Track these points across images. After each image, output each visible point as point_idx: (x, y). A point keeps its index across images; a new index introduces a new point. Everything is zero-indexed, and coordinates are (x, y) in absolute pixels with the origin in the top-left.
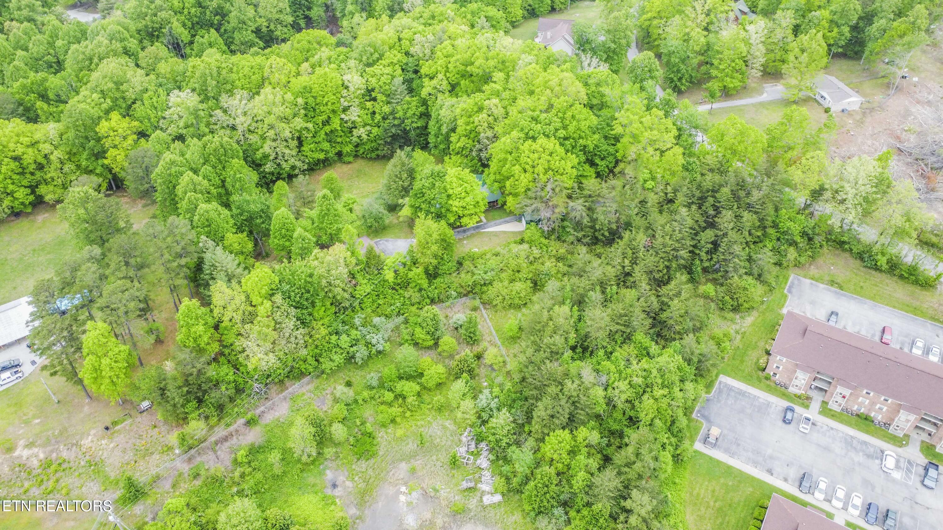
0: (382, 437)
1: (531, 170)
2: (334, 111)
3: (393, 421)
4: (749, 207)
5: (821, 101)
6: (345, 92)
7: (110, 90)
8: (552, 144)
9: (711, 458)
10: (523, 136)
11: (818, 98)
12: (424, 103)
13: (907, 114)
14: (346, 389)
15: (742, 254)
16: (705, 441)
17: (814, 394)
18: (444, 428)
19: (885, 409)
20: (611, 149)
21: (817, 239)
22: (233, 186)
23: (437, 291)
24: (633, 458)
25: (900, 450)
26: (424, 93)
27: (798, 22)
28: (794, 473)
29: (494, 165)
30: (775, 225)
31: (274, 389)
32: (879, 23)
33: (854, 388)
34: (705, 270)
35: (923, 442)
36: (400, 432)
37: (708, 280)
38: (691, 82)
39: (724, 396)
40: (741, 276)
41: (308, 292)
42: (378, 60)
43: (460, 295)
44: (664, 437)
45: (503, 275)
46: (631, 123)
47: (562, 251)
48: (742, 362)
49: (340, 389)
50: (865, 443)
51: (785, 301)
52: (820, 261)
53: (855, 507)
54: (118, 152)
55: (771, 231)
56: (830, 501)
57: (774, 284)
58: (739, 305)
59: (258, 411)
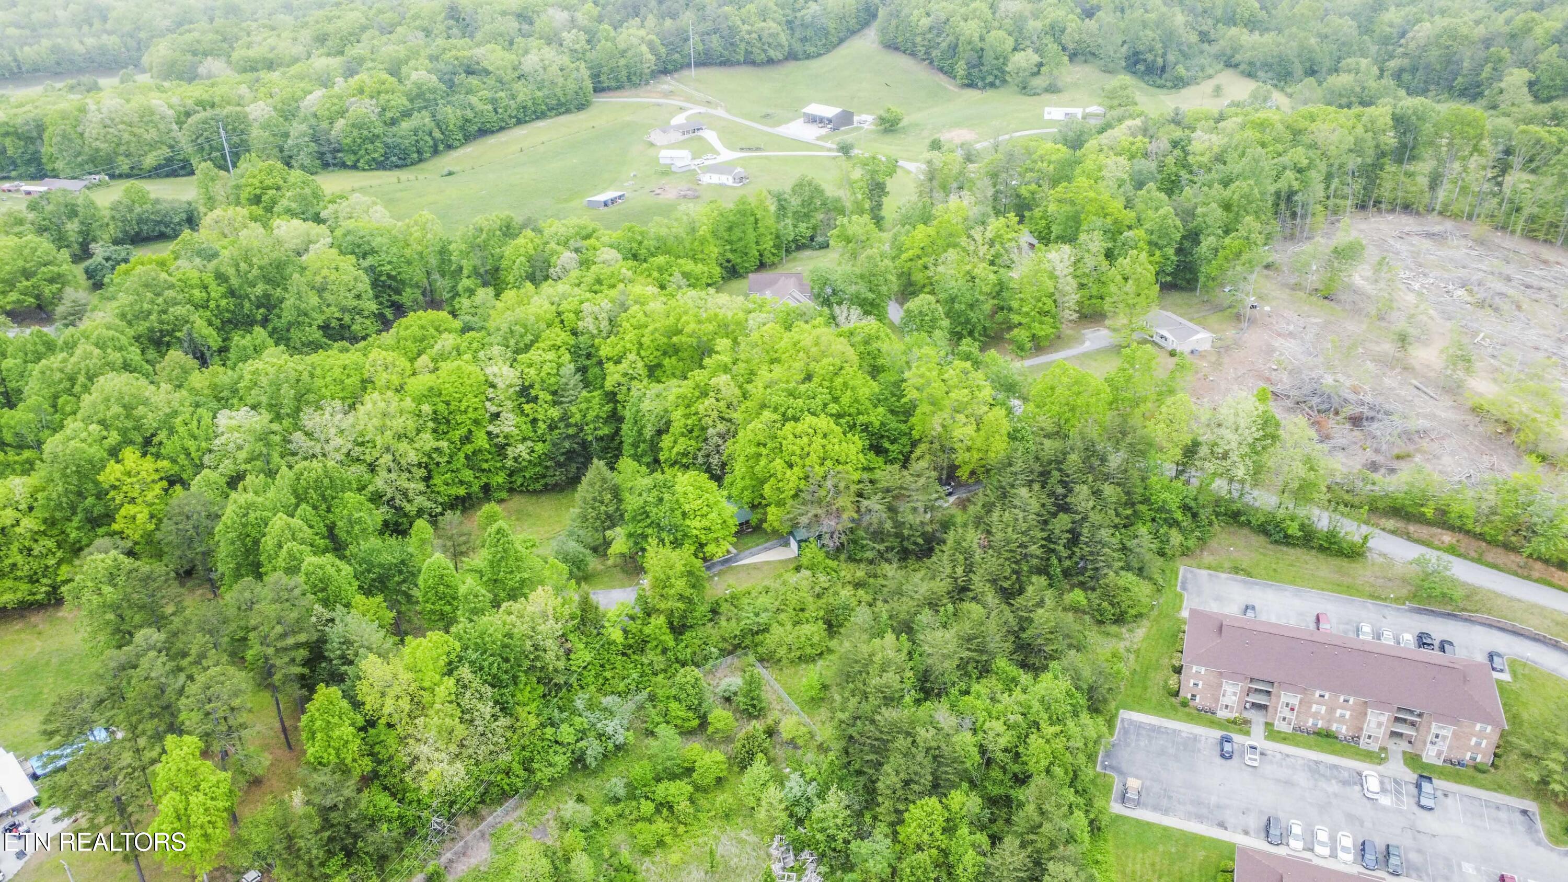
0: (648, 870)
1: (800, 462)
2: (476, 422)
3: (661, 844)
4: (1106, 477)
5: (1162, 342)
6: (490, 392)
7: (117, 417)
8: (824, 423)
9: (1137, 821)
10: (779, 417)
11: (1157, 339)
12: (611, 397)
13: (1270, 350)
14: (579, 807)
15: (1114, 540)
16: (1123, 799)
17: (1252, 715)
18: (741, 841)
19: (1348, 714)
20: (903, 427)
21: (1204, 514)
22: (348, 532)
23: (689, 650)
24: (1037, 819)
25: (1380, 768)
26: (609, 384)
27: (1110, 245)
28: (1255, 822)
29: (739, 467)
30: (1146, 501)
31: (464, 822)
32: (1207, 243)
33: (1304, 691)
34: (1066, 573)
35: (1404, 753)
36: (674, 858)
37: (1073, 587)
38: (986, 335)
39: (1133, 737)
40: (1117, 573)
41: (507, 660)
42: (533, 343)
43: (724, 653)
44: (1069, 795)
45: (782, 616)
46: (929, 383)
47: (860, 574)
48: (1145, 688)
49: (569, 808)
50: (1335, 767)
51: (1181, 601)
52: (1213, 543)
53: (1345, 849)
54: (138, 509)
55: (1142, 508)
56: (1312, 850)
57: (1161, 582)
58: (1123, 613)
59: (444, 859)
